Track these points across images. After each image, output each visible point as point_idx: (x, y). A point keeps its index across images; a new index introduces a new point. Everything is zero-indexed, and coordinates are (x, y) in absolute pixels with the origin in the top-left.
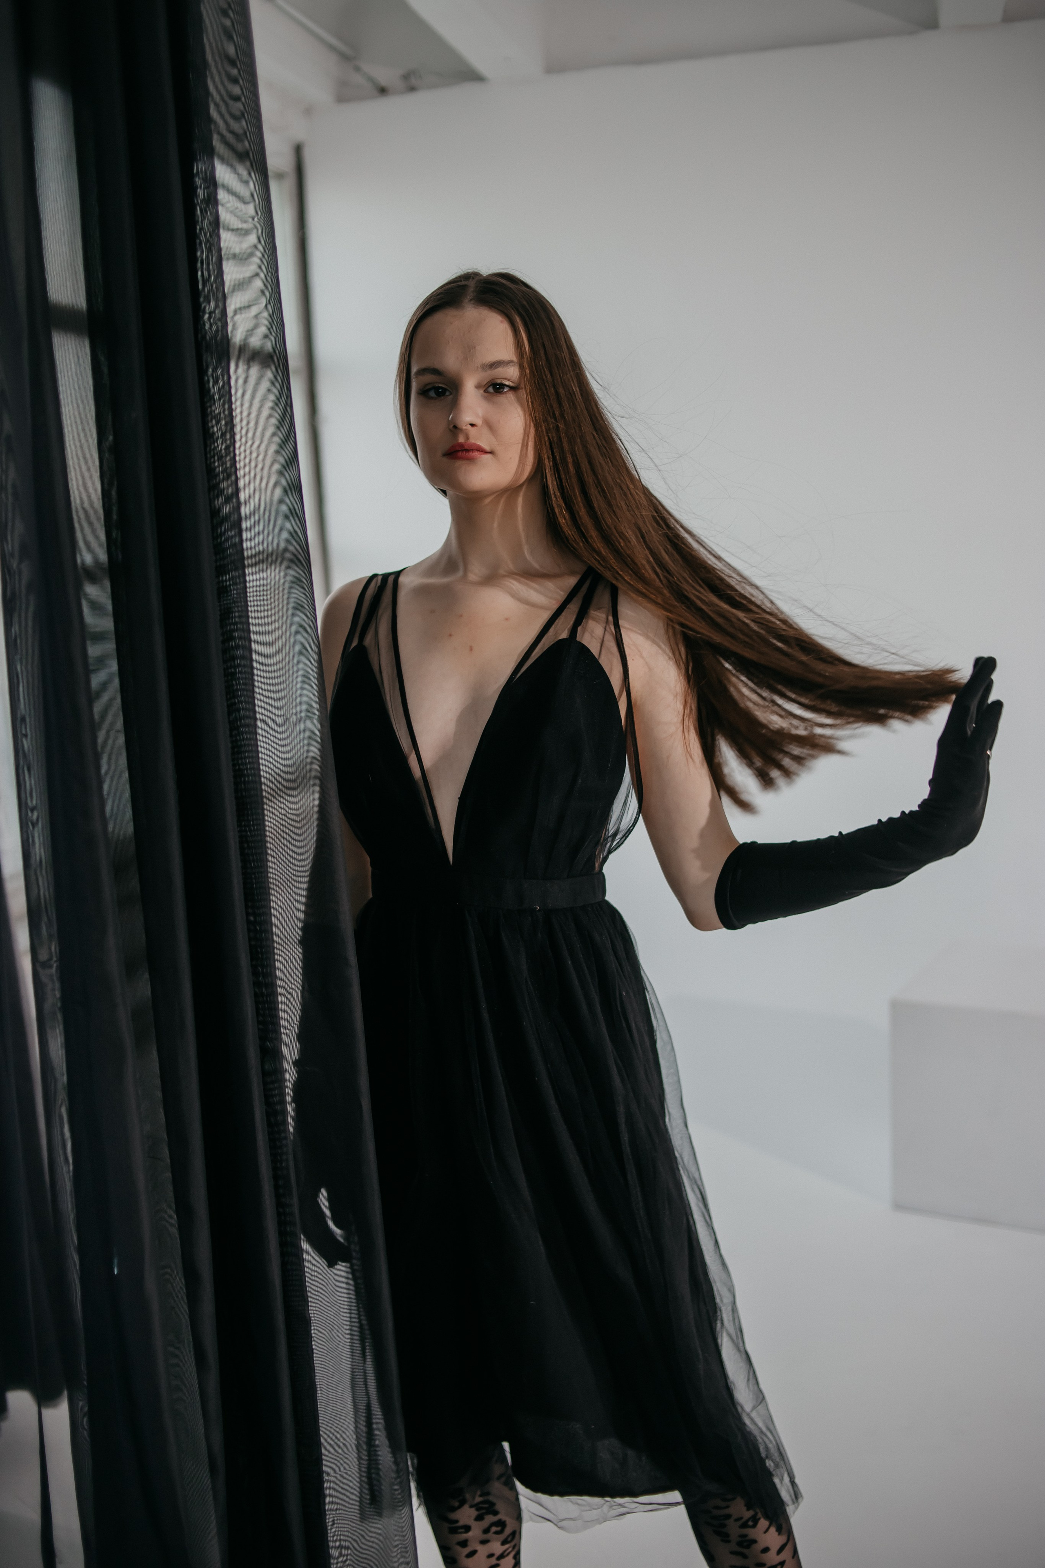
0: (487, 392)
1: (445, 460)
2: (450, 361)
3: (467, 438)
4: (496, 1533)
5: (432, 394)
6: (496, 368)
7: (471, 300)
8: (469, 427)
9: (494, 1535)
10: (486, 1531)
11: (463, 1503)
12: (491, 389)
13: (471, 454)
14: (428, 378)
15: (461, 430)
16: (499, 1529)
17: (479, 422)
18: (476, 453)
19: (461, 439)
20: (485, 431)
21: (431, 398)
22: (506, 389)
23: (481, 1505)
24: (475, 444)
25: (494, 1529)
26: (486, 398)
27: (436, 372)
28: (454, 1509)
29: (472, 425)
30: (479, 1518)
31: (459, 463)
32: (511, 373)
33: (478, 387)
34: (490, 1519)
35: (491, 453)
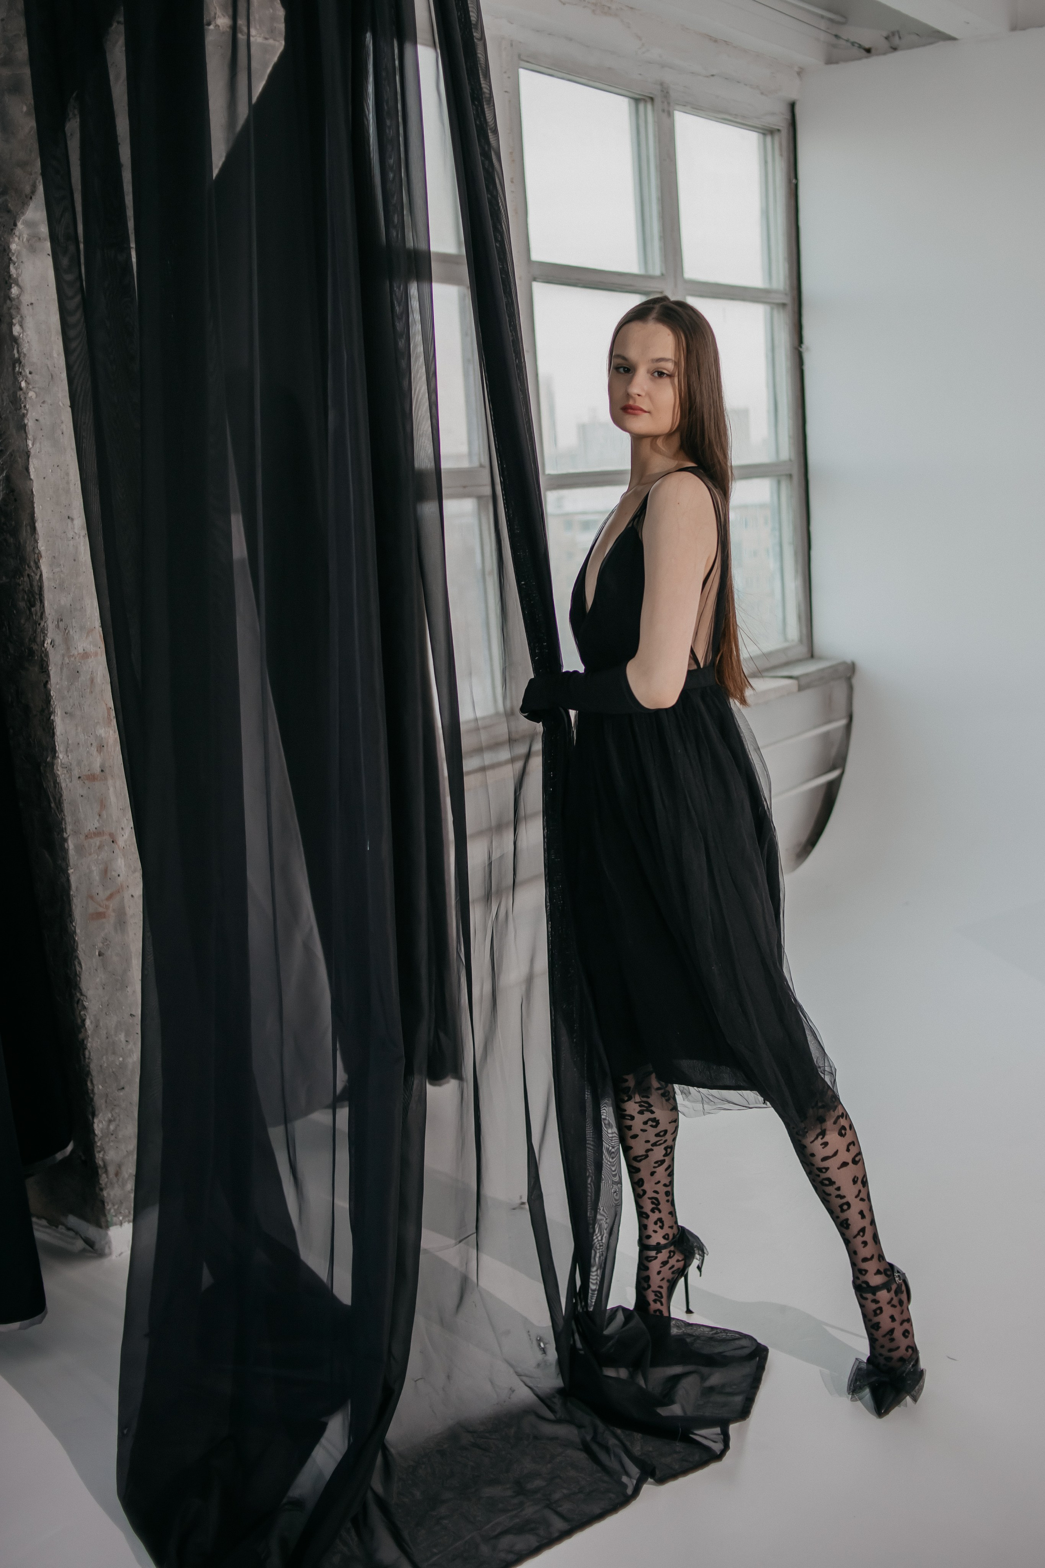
0: (653, 376)
1: (621, 412)
2: (633, 353)
3: (635, 401)
4: (652, 1126)
5: (621, 370)
6: (660, 362)
7: (653, 319)
8: (637, 396)
9: (650, 1127)
10: (645, 1123)
11: (630, 1099)
12: (656, 374)
13: (636, 412)
14: (620, 361)
15: (632, 397)
16: (654, 1124)
17: (643, 394)
18: (639, 412)
19: (631, 403)
20: (647, 400)
21: (620, 373)
22: (665, 375)
23: (643, 1104)
24: (638, 407)
25: (650, 1123)
26: (652, 380)
27: (624, 358)
28: (625, 1101)
29: (639, 395)
30: (641, 1112)
31: (628, 416)
32: (669, 366)
33: (648, 372)
34: (647, 1115)
35: (649, 412)
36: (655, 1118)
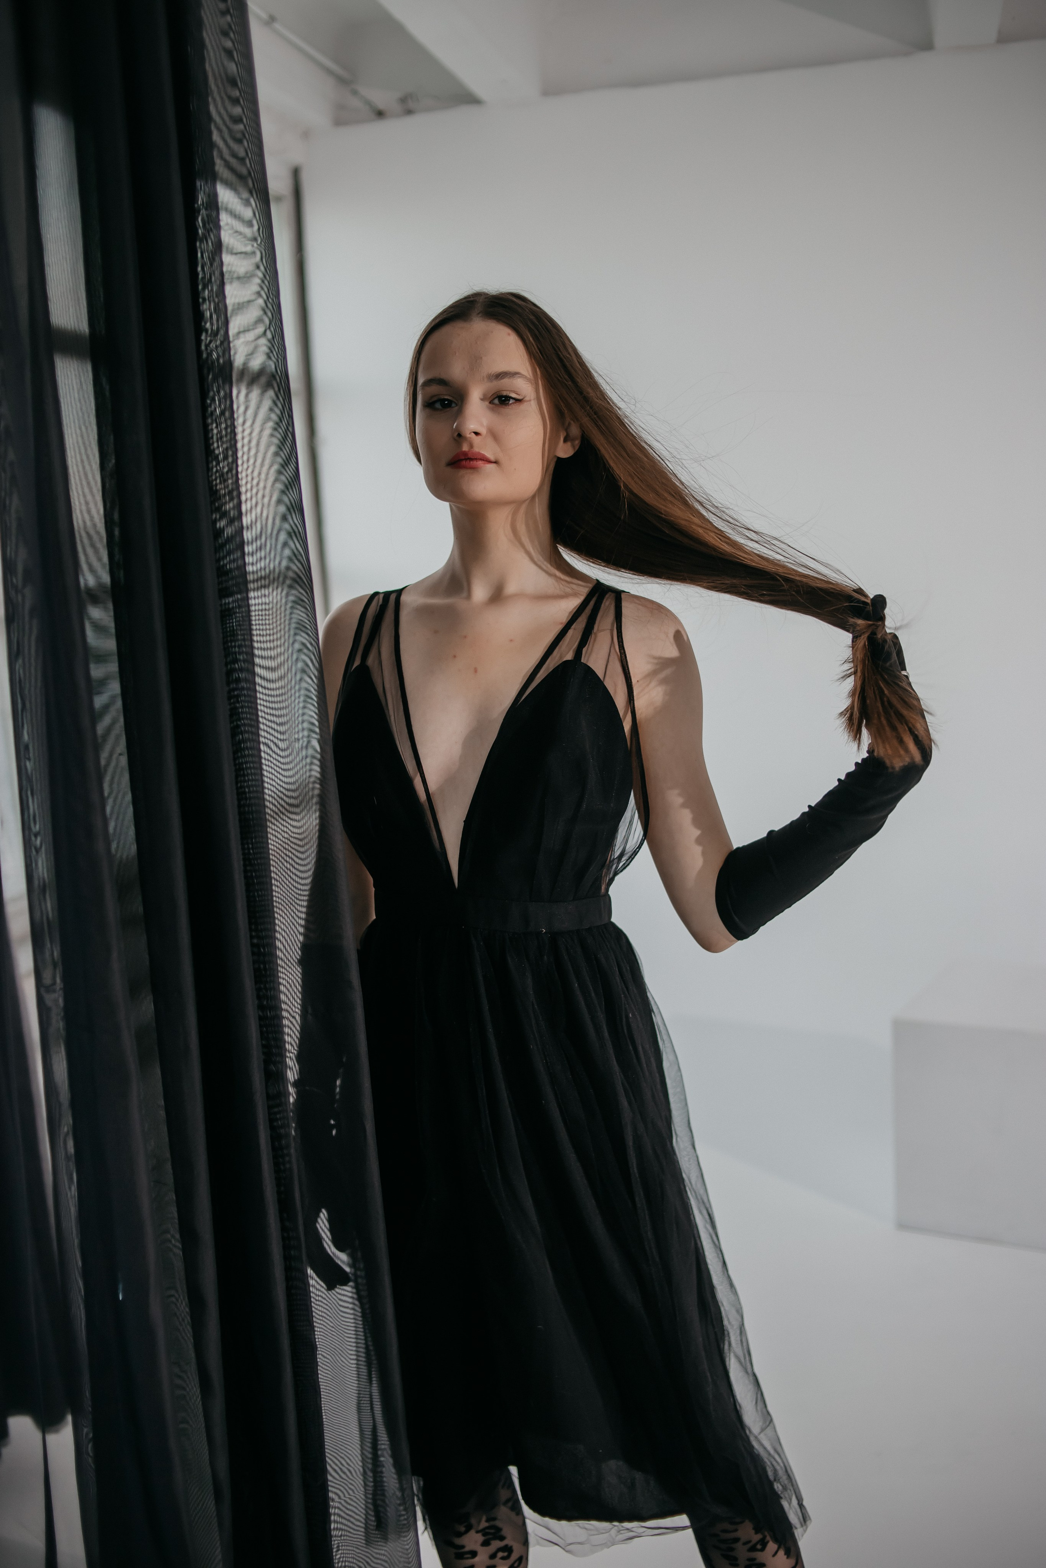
0: (493, 404)
1: (449, 470)
2: (457, 371)
3: (471, 446)
4: (503, 1558)
5: (438, 405)
6: (502, 379)
7: (479, 314)
8: (473, 435)
9: (501, 1561)
10: (493, 1556)
11: (469, 1528)
12: (496, 401)
13: (475, 462)
14: (434, 389)
15: (465, 438)
16: (506, 1554)
17: (483, 431)
18: (480, 463)
19: (465, 448)
20: (490, 441)
21: (437, 409)
22: (511, 401)
23: (487, 1531)
24: (479, 453)
25: (500, 1554)
26: (492, 410)
27: (442, 382)
28: (460, 1535)
29: (477, 434)
30: (486, 1543)
31: (462, 472)
32: (518, 385)
33: (483, 399)
34: (496, 1544)
35: (496, 462)
36: (506, 1546)
